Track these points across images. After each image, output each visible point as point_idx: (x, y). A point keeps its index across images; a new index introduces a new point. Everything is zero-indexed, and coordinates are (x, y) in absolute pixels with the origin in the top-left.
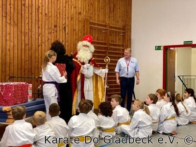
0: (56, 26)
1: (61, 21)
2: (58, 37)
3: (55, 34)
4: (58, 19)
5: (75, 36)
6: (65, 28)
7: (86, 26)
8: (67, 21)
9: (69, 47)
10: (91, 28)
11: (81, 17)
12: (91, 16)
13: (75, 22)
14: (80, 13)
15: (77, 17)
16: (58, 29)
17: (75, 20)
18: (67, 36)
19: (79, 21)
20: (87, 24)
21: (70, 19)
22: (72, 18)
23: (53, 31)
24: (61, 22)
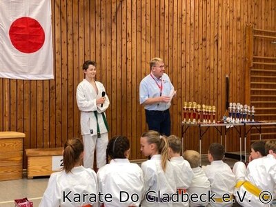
0: (204, 40)
1: (212, 32)
2: (208, 54)
3: (204, 51)
4: (208, 29)
5: (231, 51)
6: (217, 41)
7: (247, 36)
8: (220, 31)
9: (224, 66)
10: (255, 38)
11: (241, 24)
12: (256, 21)
13: (231, 32)
14: (239, 19)
15: (235, 24)
16: (208, 43)
17: (231, 29)
18: (220, 51)
19: (237, 30)
20: (249, 34)
21: (224, 28)
22: (227, 27)
23: (200, 47)
24: (212, 34)
